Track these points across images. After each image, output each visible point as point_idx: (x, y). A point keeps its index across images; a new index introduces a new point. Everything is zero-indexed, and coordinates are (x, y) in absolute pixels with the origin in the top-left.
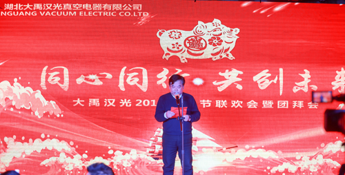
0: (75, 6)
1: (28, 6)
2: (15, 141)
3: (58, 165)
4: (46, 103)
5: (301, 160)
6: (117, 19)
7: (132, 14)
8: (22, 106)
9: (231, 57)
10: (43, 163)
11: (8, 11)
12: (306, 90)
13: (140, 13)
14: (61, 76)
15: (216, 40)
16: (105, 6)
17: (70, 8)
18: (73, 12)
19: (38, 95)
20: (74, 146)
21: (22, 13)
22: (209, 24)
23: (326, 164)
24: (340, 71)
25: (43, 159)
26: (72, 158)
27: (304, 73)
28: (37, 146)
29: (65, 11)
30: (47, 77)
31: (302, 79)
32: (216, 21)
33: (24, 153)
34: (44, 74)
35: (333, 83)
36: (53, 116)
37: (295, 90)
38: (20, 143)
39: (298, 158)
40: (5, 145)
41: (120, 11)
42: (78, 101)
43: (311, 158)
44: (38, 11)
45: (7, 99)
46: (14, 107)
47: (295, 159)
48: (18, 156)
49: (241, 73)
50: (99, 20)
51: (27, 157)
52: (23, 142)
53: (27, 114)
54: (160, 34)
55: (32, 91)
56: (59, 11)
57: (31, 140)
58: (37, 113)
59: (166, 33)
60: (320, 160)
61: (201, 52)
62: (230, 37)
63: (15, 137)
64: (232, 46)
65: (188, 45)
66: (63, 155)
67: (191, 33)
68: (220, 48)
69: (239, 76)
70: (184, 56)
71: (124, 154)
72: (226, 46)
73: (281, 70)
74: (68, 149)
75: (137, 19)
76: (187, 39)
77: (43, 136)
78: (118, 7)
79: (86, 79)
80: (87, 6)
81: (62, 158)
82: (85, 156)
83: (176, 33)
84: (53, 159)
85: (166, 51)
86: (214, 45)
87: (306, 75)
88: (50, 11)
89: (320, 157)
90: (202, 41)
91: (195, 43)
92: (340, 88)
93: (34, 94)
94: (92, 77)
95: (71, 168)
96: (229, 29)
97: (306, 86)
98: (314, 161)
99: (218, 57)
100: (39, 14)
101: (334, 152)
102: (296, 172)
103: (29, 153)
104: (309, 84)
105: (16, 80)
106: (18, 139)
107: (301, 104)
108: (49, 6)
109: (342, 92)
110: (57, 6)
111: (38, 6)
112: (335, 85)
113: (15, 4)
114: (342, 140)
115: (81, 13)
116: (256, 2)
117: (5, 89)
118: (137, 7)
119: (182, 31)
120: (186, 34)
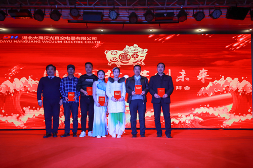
0: (61, 37)
1: (36, 38)
2: (30, 109)
5: (181, 117)
6: (84, 45)
7: (92, 42)
8: (34, 91)
9: (143, 64)
11: (24, 40)
12: (183, 80)
13: (96, 42)
15: (135, 55)
16: (77, 38)
17: (59, 39)
18: (60, 41)
20: (62, 111)
21: (32, 41)
22: (132, 47)
23: (195, 119)
24: (202, 70)
26: (61, 117)
27: (182, 71)
28: (42, 112)
29: (56, 41)
31: (181, 75)
32: (135, 45)
33: (34, 116)
34: (45, 73)
35: (198, 76)
37: (177, 80)
38: (32, 110)
39: (180, 116)
40: (24, 111)
41: (85, 41)
43: (186, 116)
44: (41, 40)
45: (25, 87)
46: (29, 91)
47: (177, 117)
48: (31, 117)
49: (149, 72)
50: (74, 45)
51: (36, 117)
52: (34, 110)
54: (106, 53)
56: (53, 41)
57: (38, 108)
59: (110, 52)
60: (192, 117)
62: (143, 53)
63: (29, 107)
64: (144, 58)
65: (121, 58)
67: (122, 52)
68: (137, 59)
70: (119, 64)
72: (140, 58)
73: (170, 70)
75: (94, 45)
76: (120, 55)
78: (84, 38)
80: (67, 38)
83: (114, 52)
85: (110, 61)
86: (134, 58)
87: (183, 73)
88: (48, 41)
89: (192, 115)
90: (128, 56)
91: (124, 57)
92: (202, 79)
96: (142, 49)
97: (183, 78)
98: (188, 118)
100: (41, 42)
101: (199, 113)
102: (179, 123)
103: (37, 115)
104: (185, 77)
105: (30, 77)
107: (180, 88)
108: (47, 38)
109: (203, 81)
110: (52, 38)
111: (41, 38)
112: (199, 78)
113: (28, 36)
114: (204, 107)
115: (64, 42)
116: (156, 35)
117: (24, 82)
118: (94, 38)
119: (117, 51)
120: (120, 52)
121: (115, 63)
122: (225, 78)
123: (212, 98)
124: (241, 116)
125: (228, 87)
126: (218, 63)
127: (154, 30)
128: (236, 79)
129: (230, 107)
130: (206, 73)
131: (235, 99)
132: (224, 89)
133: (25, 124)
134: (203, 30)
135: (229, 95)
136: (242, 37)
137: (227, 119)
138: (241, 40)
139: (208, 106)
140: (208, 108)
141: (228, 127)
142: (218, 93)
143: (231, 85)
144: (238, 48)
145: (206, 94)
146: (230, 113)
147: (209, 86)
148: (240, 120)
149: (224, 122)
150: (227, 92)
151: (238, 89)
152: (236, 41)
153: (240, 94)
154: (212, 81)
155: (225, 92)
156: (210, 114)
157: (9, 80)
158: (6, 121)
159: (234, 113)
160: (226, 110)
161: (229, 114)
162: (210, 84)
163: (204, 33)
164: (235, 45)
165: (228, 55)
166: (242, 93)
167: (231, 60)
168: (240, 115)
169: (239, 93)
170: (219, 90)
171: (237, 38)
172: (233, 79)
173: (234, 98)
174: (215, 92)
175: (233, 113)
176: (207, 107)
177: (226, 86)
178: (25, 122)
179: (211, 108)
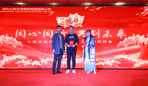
0: (27, 9)
1: (11, 9)
2: (6, 56)
3: (22, 64)
4: (18, 42)
5: (106, 61)
6: (42, 13)
7: (48, 11)
8: (9, 44)
9: (81, 26)
11: (3, 10)
12: (107, 37)
13: (50, 11)
14: (23, 33)
15: (76, 20)
16: (38, 9)
17: (26, 10)
18: (27, 11)
19: (15, 39)
20: (27, 57)
21: (8, 11)
22: (74, 15)
23: (115, 63)
24: (120, 30)
25: (16, 62)
26: (27, 61)
27: (107, 31)
28: (14, 57)
29: (24, 11)
30: (18, 33)
31: (106, 33)
32: (76, 14)
33: (9, 60)
34: (17, 32)
35: (117, 34)
36: (20, 47)
37: (104, 37)
38: (8, 57)
39: (105, 60)
40: (3, 57)
41: (43, 11)
42: (29, 42)
43: (110, 60)
44: (14, 10)
45: (3, 41)
46: (6, 44)
47: (104, 61)
48: (7, 61)
50: (36, 13)
51: (11, 61)
52: (9, 56)
53: (11, 46)
54: (57, 18)
55: (12, 38)
56: (22, 11)
57: (12, 55)
58: (14, 46)
59: (59, 18)
60: (113, 61)
61: (71, 24)
62: (81, 19)
63: (6, 54)
64: (82, 22)
65: (67, 22)
66: (23, 60)
68: (77, 23)
69: (84, 32)
70: (65, 26)
71: (45, 59)
72: (79, 22)
73: (99, 30)
74: (25, 58)
75: (49, 13)
76: (66, 20)
77: (16, 54)
78: (43, 9)
79: (32, 34)
80: (32, 9)
81: (23, 61)
82: (31, 60)
83: (62, 18)
84: (20, 62)
85: (59, 24)
86: (76, 22)
87: (108, 32)
88: (19, 11)
89: (113, 60)
90: (71, 21)
91: (69, 21)
92: (120, 36)
93: (13, 39)
94: (34, 33)
95: (26, 65)
96: (81, 16)
97: (108, 36)
98: (111, 62)
99: (77, 26)
100: (15, 12)
101: (118, 58)
102: (104, 65)
103: (11, 60)
104: (109, 35)
105: (7, 35)
106: (7, 55)
107: (106, 42)
108: (18, 9)
109: (121, 37)
110: (21, 9)
111: (14, 9)
112: (118, 35)
113: (6, 8)
114: (121, 54)
115: (30, 11)
116: (90, 7)
117: (3, 38)
118: (49, 9)
119: (64, 17)
120: (66, 18)
121: (63, 25)
122: (135, 36)
123: (126, 48)
124: (146, 61)
125: (137, 41)
126: (131, 25)
127: (89, 4)
128: (143, 36)
129: (139, 54)
130: (123, 32)
131: (142, 49)
132: (135, 42)
133: (3, 66)
134: (121, 4)
135: (138, 46)
136: (147, 8)
137: (136, 63)
138: (146, 10)
139: (124, 53)
140: (124, 55)
141: (137, 68)
142: (131, 45)
143: (139, 40)
144: (144, 15)
145: (122, 46)
146: (138, 58)
147: (124, 41)
148: (145, 63)
149: (135, 65)
150: (137, 44)
151: (144, 43)
152: (143, 11)
153: (146, 46)
154: (127, 37)
155: (135, 44)
156: (125, 59)
159: (142, 59)
160: (136, 56)
161: (138, 59)
162: (126, 39)
163: (122, 6)
164: (142, 13)
165: (138, 20)
166: (146, 45)
167: (140, 23)
168: (145, 60)
169: (145, 45)
170: (131, 43)
171: (143, 8)
172: (141, 36)
174: (129, 45)
175: (140, 58)
176: (123, 54)
177: (136, 41)
178: (3, 64)
179: (126, 55)
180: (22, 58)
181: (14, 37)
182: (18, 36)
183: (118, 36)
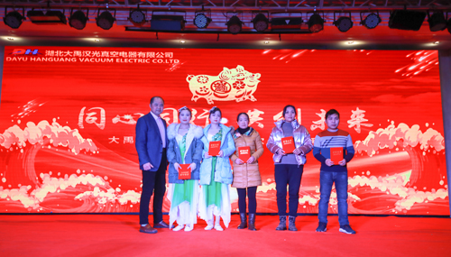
0: (112, 53)
1: (68, 53)
2: (51, 176)
3: (92, 199)
4: (83, 140)
6: (151, 66)
7: (164, 61)
8: (60, 144)
9: (253, 99)
10: (78, 197)
11: (48, 57)
12: (323, 128)
13: (171, 61)
14: (98, 116)
15: (239, 84)
16: (140, 54)
17: (108, 56)
18: (110, 58)
19: (76, 133)
20: (108, 180)
21: (62, 59)
22: (233, 70)
24: (355, 110)
25: (78, 193)
26: (106, 191)
27: (321, 112)
28: (73, 181)
29: (103, 58)
30: (85, 116)
31: (320, 118)
32: (240, 67)
33: (59, 188)
34: (82, 114)
35: (349, 122)
36: (89, 153)
37: (313, 128)
38: (55, 179)
39: (317, 191)
40: (41, 181)
41: (153, 58)
42: (114, 139)
44: (77, 57)
45: (45, 137)
46: (52, 145)
47: (314, 192)
48: (53, 190)
49: (263, 113)
50: (134, 66)
51: (62, 192)
52: (58, 177)
53: (64, 151)
54: (190, 79)
55: (69, 130)
56: (98, 58)
57: (66, 175)
58: (73, 151)
59: (195, 78)
61: (225, 95)
62: (252, 81)
63: (51, 173)
64: (254, 89)
65: (214, 88)
66: (97, 189)
67: (216, 78)
68: (243, 91)
69: (261, 116)
72: (248, 89)
73: (299, 110)
74: (102, 183)
75: (169, 65)
76: (213, 83)
77: (78, 171)
78: (152, 54)
79: (122, 119)
80: (123, 54)
81: (96, 192)
82: (118, 190)
83: (203, 77)
84: (88, 193)
85: (195, 94)
86: (238, 88)
87: (323, 114)
88: (89, 58)
90: (227, 85)
91: (220, 86)
92: (356, 126)
93: (72, 133)
94: (127, 117)
95: (104, 201)
96: (251, 74)
97: (323, 125)
99: (241, 99)
100: (78, 60)
102: (316, 205)
103: (63, 188)
105: (54, 120)
106: (54, 175)
108: (88, 53)
109: (358, 130)
110: (96, 53)
111: (78, 53)
112: (351, 123)
113: (55, 51)
114: (361, 175)
115: (117, 60)
116: (275, 49)
117: (44, 128)
118: (169, 55)
119: (209, 77)
120: (212, 79)
121: (204, 97)
122: (396, 125)
123: (373, 159)
124: (428, 193)
125: (402, 140)
126: (383, 98)
127: (272, 42)
128: (416, 127)
129: (407, 176)
130: (364, 115)
131: (415, 161)
132: (395, 144)
133: (41, 204)
134: (356, 43)
135: (404, 154)
136: (422, 55)
137: (401, 199)
138: (421, 59)
139: (368, 173)
140: (368, 177)
141: (405, 212)
142: (385, 151)
143: (406, 138)
144: (416, 73)
145: (363, 152)
146: (407, 186)
147: (368, 139)
148: (426, 199)
149: (398, 203)
150: (401, 150)
151: (419, 145)
152: (413, 62)
153: (424, 154)
154: (375, 129)
155: (397, 149)
156: (373, 188)
157: (18, 125)
158: (8, 197)
159: (415, 187)
160: (399, 181)
161: (407, 189)
162: (371, 135)
163: (358, 48)
164: (411, 68)
165: (401, 84)
166: (427, 152)
167: (405, 94)
168: (425, 191)
169: (423, 150)
170: (387, 146)
171: (413, 56)
172: (410, 127)
173: (413, 160)
174: (379, 150)
175: (412, 187)
176: (365, 175)
177: (398, 139)
178: (41, 201)
179: (374, 178)
180: (94, 184)
181: (74, 126)
182: (84, 122)
183: (350, 127)
